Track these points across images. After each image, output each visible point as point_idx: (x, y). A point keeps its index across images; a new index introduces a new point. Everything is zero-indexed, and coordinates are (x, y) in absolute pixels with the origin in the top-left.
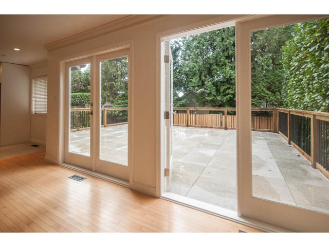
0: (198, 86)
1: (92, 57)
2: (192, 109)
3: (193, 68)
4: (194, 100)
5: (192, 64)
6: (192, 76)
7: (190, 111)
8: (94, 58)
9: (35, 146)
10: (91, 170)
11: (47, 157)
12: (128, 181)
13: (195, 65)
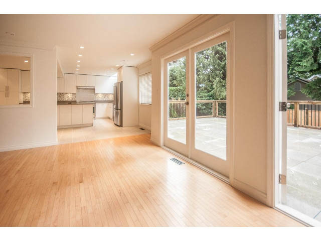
0: (311, 71)
1: (188, 50)
2: (303, 102)
3: (303, 46)
4: (304, 91)
5: (299, 42)
6: (301, 58)
7: (301, 106)
8: (190, 51)
9: (142, 129)
10: (188, 157)
11: (152, 139)
12: (228, 177)
13: (306, 41)
